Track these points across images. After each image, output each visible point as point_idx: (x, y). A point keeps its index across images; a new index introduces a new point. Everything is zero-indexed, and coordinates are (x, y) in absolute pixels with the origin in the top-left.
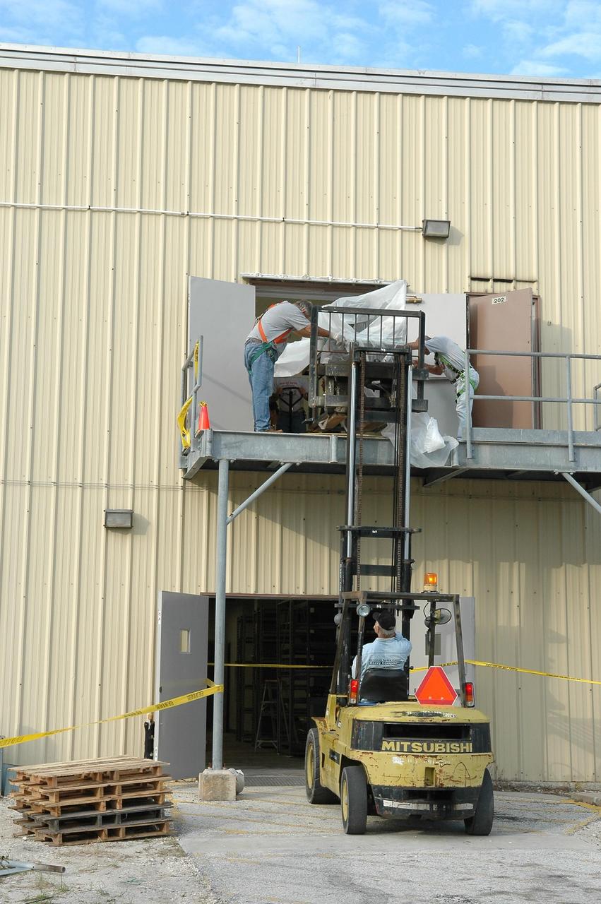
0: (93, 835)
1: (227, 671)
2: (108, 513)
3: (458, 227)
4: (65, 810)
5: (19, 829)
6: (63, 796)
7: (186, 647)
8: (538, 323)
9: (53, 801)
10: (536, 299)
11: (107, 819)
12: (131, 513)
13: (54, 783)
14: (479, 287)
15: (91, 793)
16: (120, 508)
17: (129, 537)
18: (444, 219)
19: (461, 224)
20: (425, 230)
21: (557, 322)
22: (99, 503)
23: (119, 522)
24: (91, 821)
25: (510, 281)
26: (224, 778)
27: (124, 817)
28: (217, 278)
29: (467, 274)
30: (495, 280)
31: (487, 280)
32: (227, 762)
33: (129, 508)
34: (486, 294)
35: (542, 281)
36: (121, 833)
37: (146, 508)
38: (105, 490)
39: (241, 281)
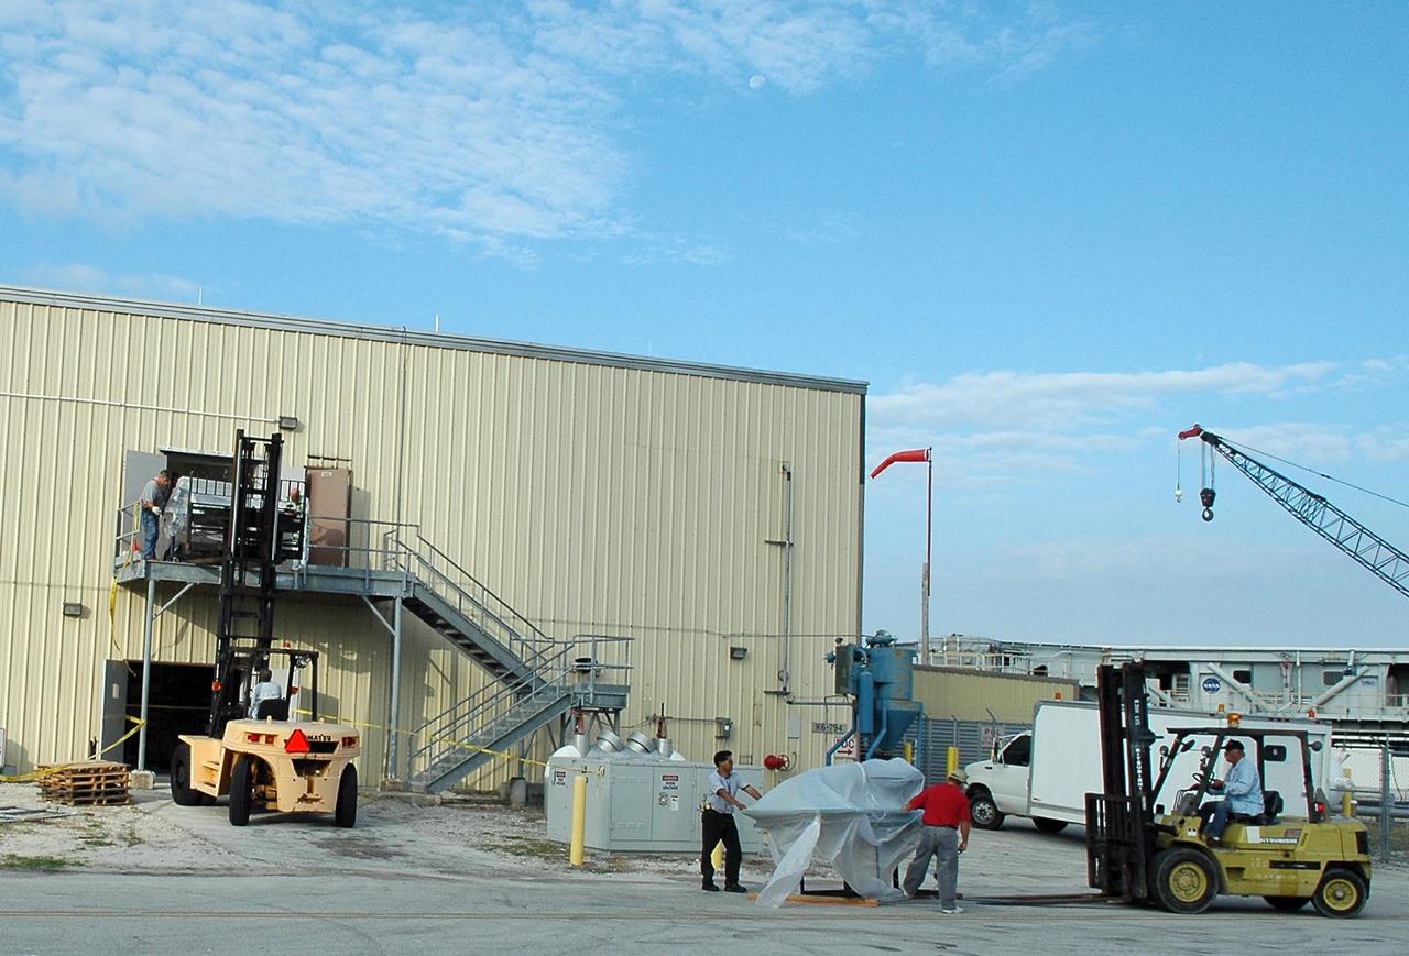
0: (90, 802)
1: (149, 710)
2: (66, 605)
3: (302, 421)
4: (76, 788)
5: (40, 798)
6: (75, 780)
7: (115, 694)
8: (350, 487)
9: (69, 782)
10: (350, 472)
11: (97, 794)
12: (80, 605)
13: (70, 773)
14: (313, 462)
15: (88, 779)
16: (73, 601)
17: (78, 619)
18: (293, 416)
19: (304, 419)
20: (280, 423)
21: (363, 488)
22: (60, 598)
23: (73, 611)
24: (88, 794)
25: (334, 460)
26: (146, 776)
27: (106, 794)
28: (142, 450)
29: (307, 454)
30: (324, 458)
31: (319, 458)
32: (147, 766)
33: (79, 602)
34: (318, 468)
35: (354, 460)
36: (104, 802)
37: (90, 603)
38: (63, 589)
39: (158, 452)
